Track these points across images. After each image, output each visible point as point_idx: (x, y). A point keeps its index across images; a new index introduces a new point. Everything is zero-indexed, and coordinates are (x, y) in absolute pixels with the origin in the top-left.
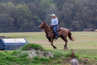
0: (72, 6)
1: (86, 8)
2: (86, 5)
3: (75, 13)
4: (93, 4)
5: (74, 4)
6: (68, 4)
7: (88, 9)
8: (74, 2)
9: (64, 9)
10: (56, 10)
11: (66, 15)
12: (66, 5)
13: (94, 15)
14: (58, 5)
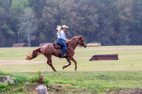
0: (55, 11)
1: (74, 14)
2: (74, 10)
3: (60, 21)
4: (85, 9)
5: (59, 9)
6: (49, 9)
7: (78, 15)
8: (58, 6)
9: (44, 15)
10: (33, 16)
11: (47, 24)
12: (47, 10)
13: (86, 23)
14: (36, 10)
